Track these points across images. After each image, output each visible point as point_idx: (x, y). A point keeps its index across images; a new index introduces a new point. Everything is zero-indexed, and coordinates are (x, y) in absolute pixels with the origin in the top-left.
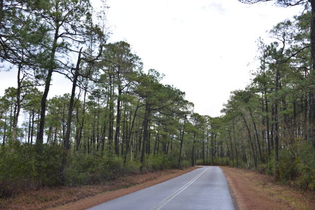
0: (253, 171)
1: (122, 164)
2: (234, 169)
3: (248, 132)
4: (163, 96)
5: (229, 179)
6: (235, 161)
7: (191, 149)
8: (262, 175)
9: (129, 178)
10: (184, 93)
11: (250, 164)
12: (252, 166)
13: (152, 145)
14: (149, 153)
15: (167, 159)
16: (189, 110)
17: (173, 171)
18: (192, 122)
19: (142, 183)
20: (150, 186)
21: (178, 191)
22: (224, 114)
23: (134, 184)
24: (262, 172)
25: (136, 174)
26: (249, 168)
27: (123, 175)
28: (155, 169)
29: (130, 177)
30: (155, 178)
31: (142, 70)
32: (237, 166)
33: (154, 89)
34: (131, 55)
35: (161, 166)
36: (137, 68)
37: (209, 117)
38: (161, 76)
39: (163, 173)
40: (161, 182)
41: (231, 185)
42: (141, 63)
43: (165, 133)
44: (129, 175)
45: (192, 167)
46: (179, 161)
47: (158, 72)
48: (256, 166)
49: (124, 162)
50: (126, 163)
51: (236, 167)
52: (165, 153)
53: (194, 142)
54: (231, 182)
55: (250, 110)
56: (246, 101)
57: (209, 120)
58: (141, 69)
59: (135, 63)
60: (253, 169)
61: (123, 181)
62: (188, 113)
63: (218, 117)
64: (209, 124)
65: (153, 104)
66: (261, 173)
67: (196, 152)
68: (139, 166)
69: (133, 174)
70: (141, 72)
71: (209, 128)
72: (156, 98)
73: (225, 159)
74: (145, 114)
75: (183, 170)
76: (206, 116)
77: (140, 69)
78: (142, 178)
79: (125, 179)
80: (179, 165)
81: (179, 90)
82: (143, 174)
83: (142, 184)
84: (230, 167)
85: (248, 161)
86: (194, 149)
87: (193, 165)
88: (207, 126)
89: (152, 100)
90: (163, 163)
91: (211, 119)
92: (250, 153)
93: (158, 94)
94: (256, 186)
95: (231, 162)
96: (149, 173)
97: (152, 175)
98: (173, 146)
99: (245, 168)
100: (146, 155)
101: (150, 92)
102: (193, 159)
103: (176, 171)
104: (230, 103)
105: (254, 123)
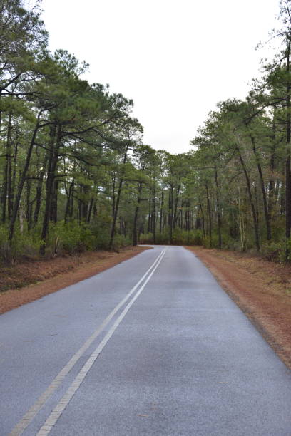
0: (252, 256)
1: (6, 241)
2: (213, 251)
3: (245, 182)
4: (90, 106)
5: (214, 270)
6: (215, 237)
7: (133, 213)
8: (272, 263)
9: (21, 268)
10: (131, 102)
11: (245, 242)
12: (250, 247)
13: (61, 205)
14: (56, 221)
15: (88, 231)
16: (133, 138)
17: (103, 255)
18: (136, 162)
19: (47, 278)
20: (67, 285)
21: (129, 295)
22: (196, 148)
23: (33, 281)
24: (272, 257)
25: (33, 261)
26: (244, 250)
27: (9, 262)
28: (67, 251)
29: (23, 266)
30: (71, 268)
31: (47, 48)
32: (219, 245)
33: (71, 90)
34: (22, 12)
35: (78, 245)
36: (35, 44)
37: (167, 154)
38: (80, 66)
39: (84, 259)
40: (87, 277)
41: (225, 283)
42: (44, 33)
43: (87, 182)
44: (20, 263)
45: (135, 248)
46: (112, 236)
47: (74, 58)
48: (258, 248)
49: (10, 238)
50: (13, 239)
51: (216, 247)
52: (85, 221)
53: (139, 200)
54: (221, 278)
55: (253, 139)
56: (247, 122)
57: (165, 160)
58: (45, 46)
59: (31, 33)
60: (251, 251)
61: (10, 274)
62: (130, 143)
63: (183, 155)
64: (165, 167)
65: (69, 122)
66: (269, 260)
67: (140, 219)
68: (38, 246)
69: (27, 260)
70: (44, 52)
71: (166, 174)
72: (77, 109)
73: (193, 234)
74: (51, 143)
75: (118, 253)
76: (161, 151)
77: (43, 45)
78: (45, 269)
79: (12, 269)
80: (111, 243)
81: (120, 96)
82: (46, 260)
83: (47, 281)
84: (205, 247)
85: (242, 238)
86: (139, 213)
87: (135, 244)
88: (162, 171)
89: (67, 113)
90: (82, 240)
91: (170, 157)
92: (246, 222)
93: (81, 101)
94: (268, 284)
95: (207, 239)
96: (58, 259)
97: (65, 263)
98: (98, 208)
99: (234, 250)
100: (51, 224)
101: (63, 97)
102: (134, 232)
103: (106, 254)
104: (210, 126)
105: (259, 165)
